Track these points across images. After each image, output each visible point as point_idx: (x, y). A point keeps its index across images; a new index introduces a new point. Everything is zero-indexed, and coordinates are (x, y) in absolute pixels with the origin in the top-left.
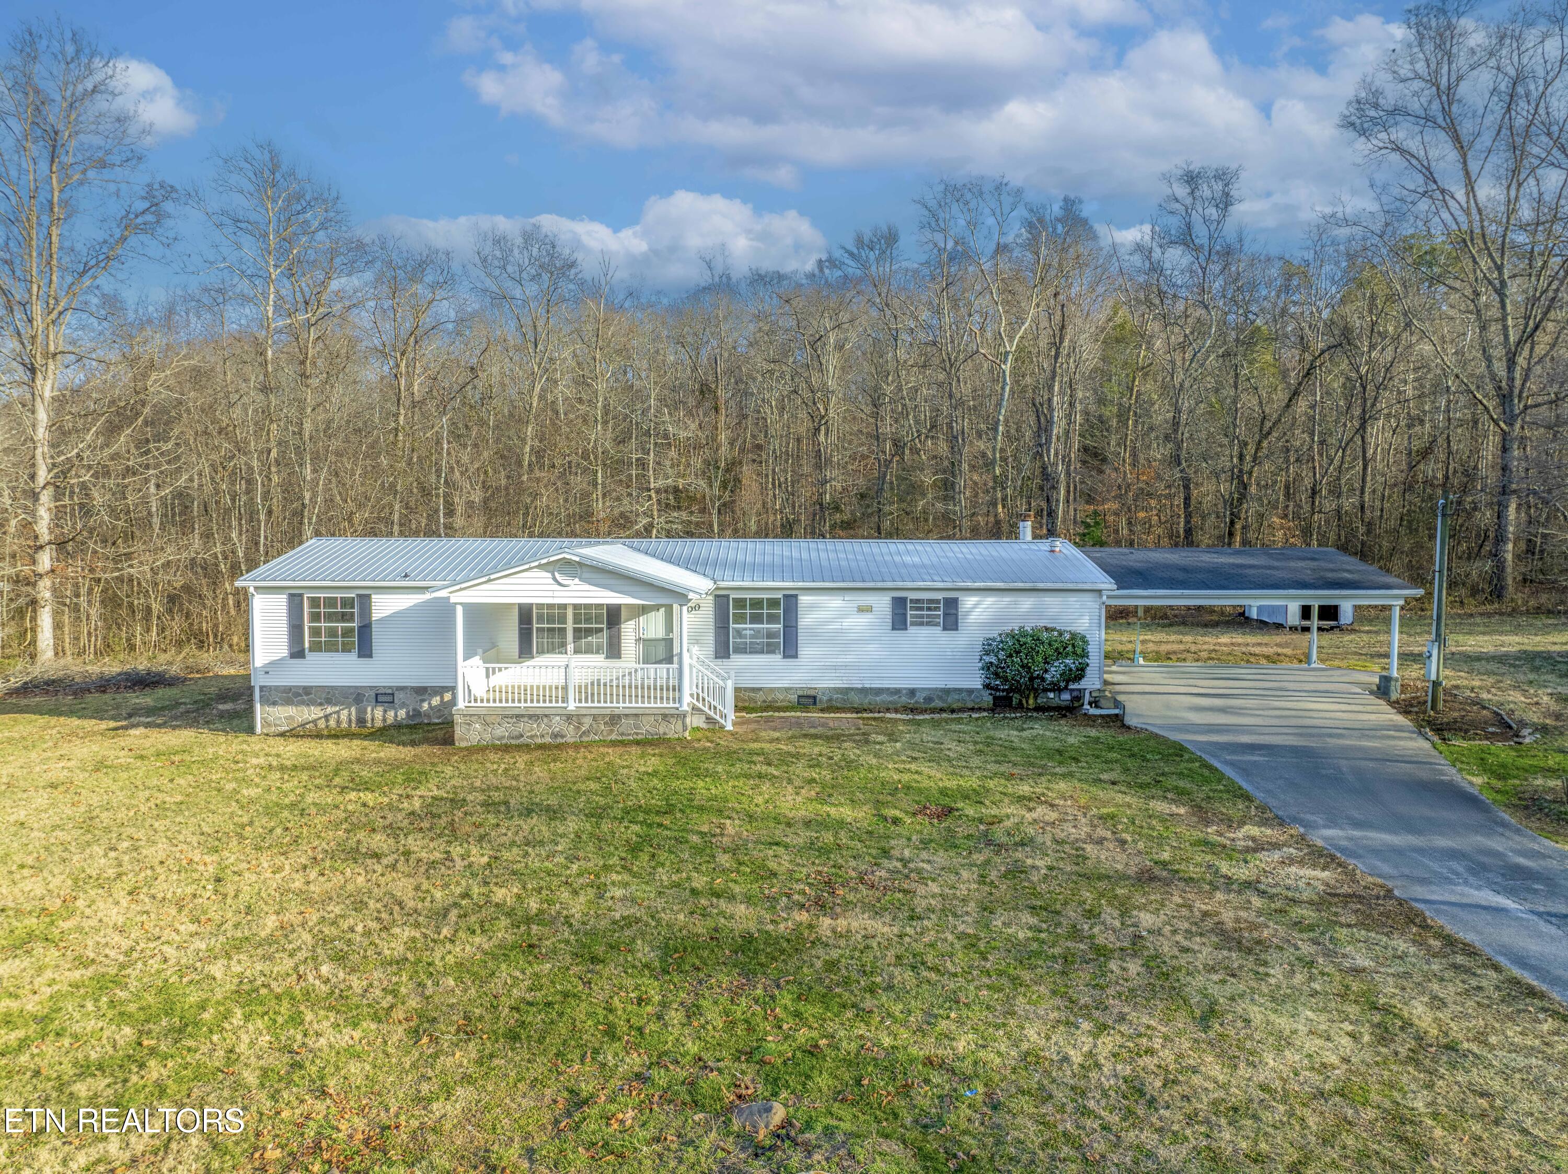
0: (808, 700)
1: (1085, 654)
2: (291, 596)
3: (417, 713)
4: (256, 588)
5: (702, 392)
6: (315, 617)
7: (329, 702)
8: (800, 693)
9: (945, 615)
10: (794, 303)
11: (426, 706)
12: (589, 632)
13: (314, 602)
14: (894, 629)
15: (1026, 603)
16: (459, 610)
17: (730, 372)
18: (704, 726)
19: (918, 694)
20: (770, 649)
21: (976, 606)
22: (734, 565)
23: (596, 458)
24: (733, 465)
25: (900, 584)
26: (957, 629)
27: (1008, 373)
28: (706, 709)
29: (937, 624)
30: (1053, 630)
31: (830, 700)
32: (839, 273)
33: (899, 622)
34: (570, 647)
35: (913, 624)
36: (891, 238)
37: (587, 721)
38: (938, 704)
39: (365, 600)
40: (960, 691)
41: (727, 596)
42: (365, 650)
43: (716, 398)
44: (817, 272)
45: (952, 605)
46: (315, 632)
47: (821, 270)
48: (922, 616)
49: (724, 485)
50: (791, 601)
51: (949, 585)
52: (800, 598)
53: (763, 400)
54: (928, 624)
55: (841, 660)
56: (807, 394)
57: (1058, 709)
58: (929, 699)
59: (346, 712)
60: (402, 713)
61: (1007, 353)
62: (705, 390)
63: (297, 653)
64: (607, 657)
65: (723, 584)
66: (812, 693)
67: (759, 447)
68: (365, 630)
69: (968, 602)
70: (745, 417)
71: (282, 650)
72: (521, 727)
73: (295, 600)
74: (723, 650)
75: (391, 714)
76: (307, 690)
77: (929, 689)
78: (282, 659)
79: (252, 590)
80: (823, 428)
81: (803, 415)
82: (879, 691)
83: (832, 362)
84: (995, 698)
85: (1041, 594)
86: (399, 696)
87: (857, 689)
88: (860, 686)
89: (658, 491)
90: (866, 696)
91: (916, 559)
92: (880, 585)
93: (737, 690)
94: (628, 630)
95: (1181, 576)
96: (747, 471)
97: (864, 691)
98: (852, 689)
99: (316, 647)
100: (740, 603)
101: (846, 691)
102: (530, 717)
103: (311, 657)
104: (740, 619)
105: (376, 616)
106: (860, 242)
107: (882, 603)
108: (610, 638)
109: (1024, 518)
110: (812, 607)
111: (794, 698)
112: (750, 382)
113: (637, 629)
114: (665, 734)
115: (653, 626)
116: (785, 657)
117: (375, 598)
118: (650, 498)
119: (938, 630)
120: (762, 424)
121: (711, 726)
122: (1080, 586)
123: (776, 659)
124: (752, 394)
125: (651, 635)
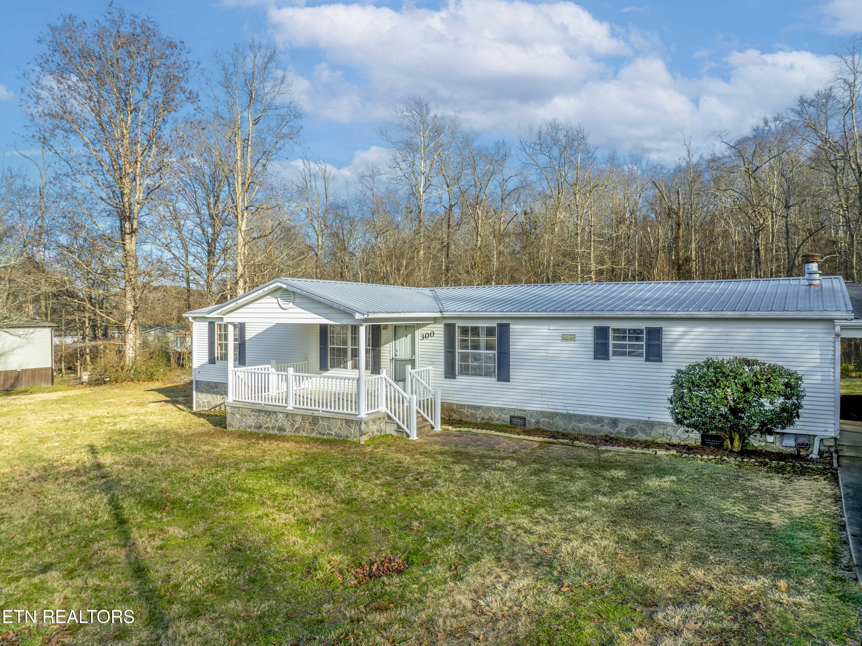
0: (518, 422)
2: (210, 323)
4: (194, 318)
6: (220, 337)
7: (226, 393)
8: (512, 414)
9: (648, 346)
13: (220, 327)
14: (595, 358)
18: (395, 434)
19: (620, 425)
20: (487, 372)
21: (684, 334)
25: (602, 313)
26: (661, 361)
28: (397, 420)
29: (640, 355)
31: (537, 423)
33: (601, 351)
35: (615, 354)
37: (299, 420)
38: (641, 436)
40: (664, 425)
41: (453, 325)
45: (655, 334)
46: (220, 347)
48: (624, 346)
50: (503, 331)
51: (652, 314)
52: (511, 327)
54: (631, 354)
55: (547, 386)
57: (780, 456)
58: (631, 431)
63: (212, 361)
64: (372, 373)
65: (451, 313)
66: (522, 415)
68: (244, 346)
69: (673, 332)
71: (206, 359)
72: (261, 419)
73: (211, 325)
74: (451, 371)
76: (216, 385)
77: (632, 421)
78: (206, 364)
79: (190, 319)
82: (582, 418)
85: (758, 325)
87: (562, 414)
88: (564, 412)
90: (570, 421)
92: (582, 314)
94: (385, 352)
97: (568, 417)
98: (557, 414)
99: (221, 357)
100: (464, 330)
101: (552, 415)
102: (266, 412)
103: (218, 363)
104: (464, 344)
107: (585, 332)
108: (374, 358)
110: (522, 335)
111: (507, 418)
113: (392, 350)
114: (347, 437)
115: (402, 347)
116: (499, 380)
119: (640, 361)
121: (399, 435)
123: (492, 381)
125: (402, 356)
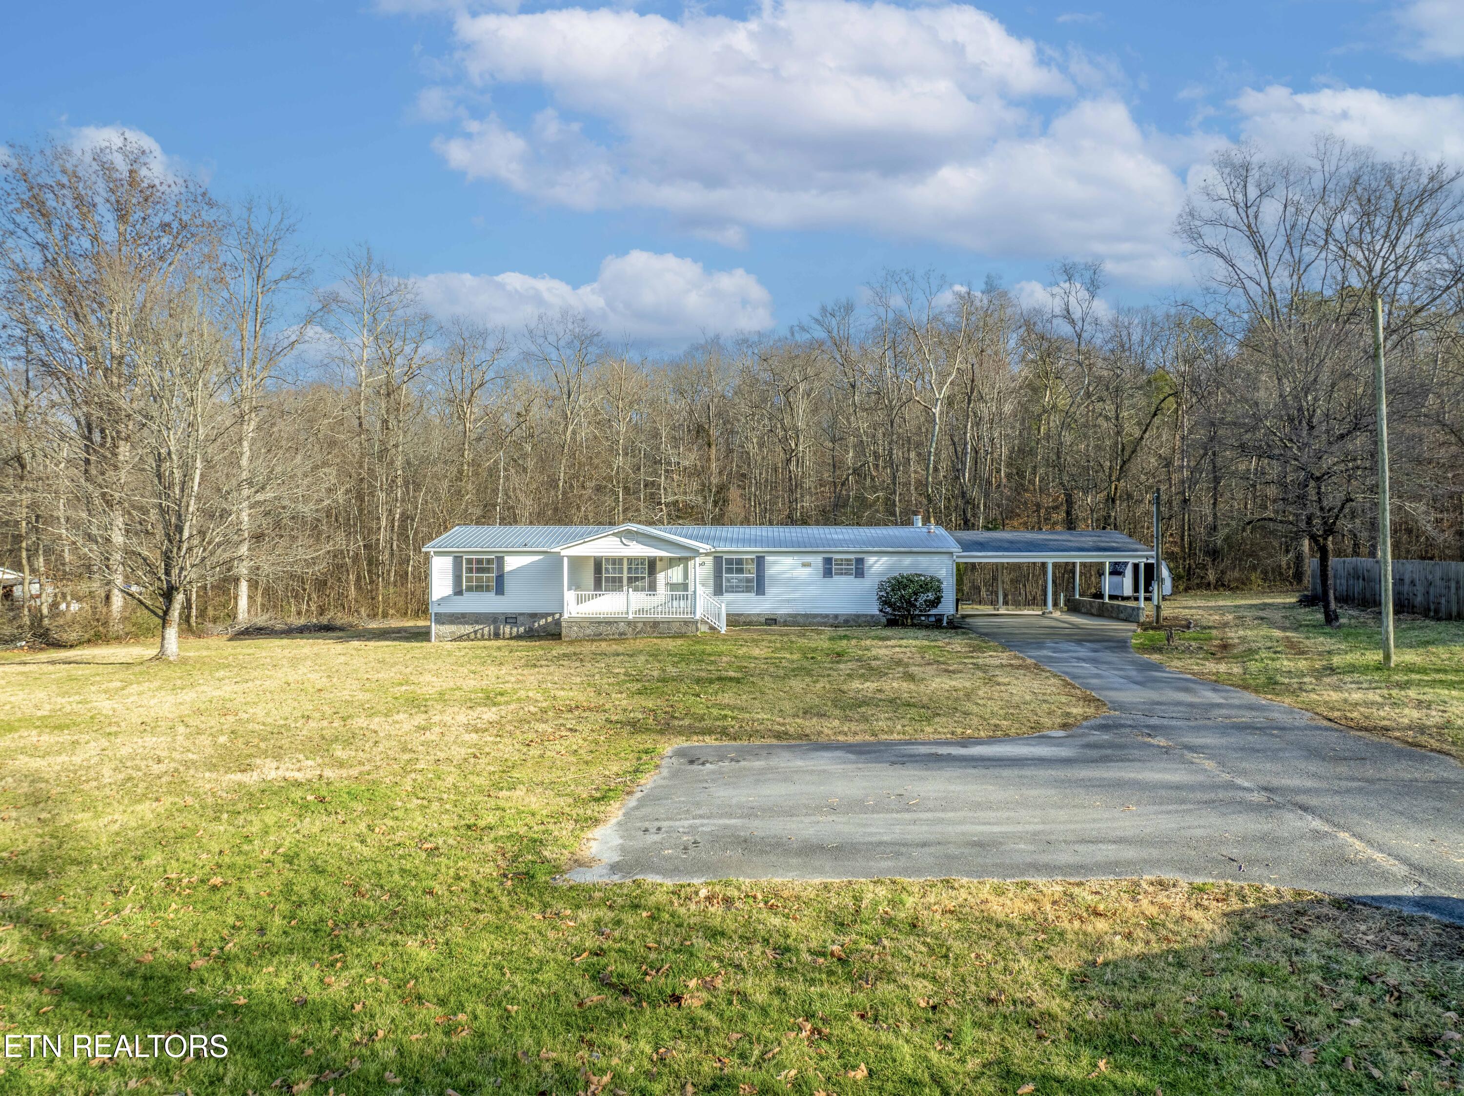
0: (771, 621)
1: (939, 590)
2: (456, 557)
3: (531, 629)
4: (434, 552)
5: (698, 432)
6: (470, 570)
7: (477, 622)
8: (767, 616)
9: (856, 568)
10: (770, 362)
11: (536, 625)
12: (637, 579)
13: (469, 561)
14: (824, 577)
15: (907, 561)
16: (566, 560)
17: (719, 415)
18: (708, 630)
20: (748, 590)
21: (875, 563)
22: (726, 540)
23: (618, 483)
24: (722, 488)
25: (828, 549)
26: (864, 577)
27: (937, 415)
28: (710, 621)
29: (852, 574)
30: (920, 575)
31: (785, 620)
32: (808, 336)
33: (828, 572)
34: (625, 588)
35: (836, 574)
36: (849, 308)
37: (640, 625)
38: (853, 624)
39: (500, 561)
40: (866, 615)
41: (721, 558)
42: (500, 590)
43: (709, 435)
44: (789, 335)
45: (860, 561)
46: (469, 580)
47: (793, 334)
48: (842, 570)
49: (715, 503)
50: (760, 561)
51: (858, 549)
52: (766, 558)
53: (746, 438)
54: (846, 574)
55: (792, 596)
56: (781, 434)
57: (927, 626)
58: (846, 620)
59: (487, 629)
60: (522, 629)
61: (937, 400)
62: (700, 430)
63: (458, 592)
64: (648, 592)
65: (719, 549)
66: (774, 616)
67: (744, 475)
68: (500, 578)
69: (871, 560)
70: (731, 451)
71: (449, 590)
72: (601, 628)
73: (458, 560)
74: (718, 590)
75: (515, 629)
76: (464, 615)
77: (846, 614)
78: (449, 596)
79: (432, 553)
80: (794, 459)
81: (778, 449)
82: (815, 615)
83: (802, 406)
84: (888, 620)
85: (916, 555)
86: (520, 619)
87: (802, 614)
88: (803, 612)
89: (667, 505)
90: (807, 618)
91: (841, 537)
92: (815, 549)
93: (728, 615)
94: (661, 577)
95: (1006, 545)
96: (734, 493)
97: (806, 615)
98: (799, 614)
99: (470, 589)
100: (729, 562)
101: (795, 615)
102: (606, 623)
103: (466, 595)
104: (730, 570)
105: (508, 568)
106: (824, 309)
107: (818, 561)
108: (650, 583)
109: (916, 513)
110: (775, 563)
111: (763, 620)
112: (736, 423)
113: (666, 577)
114: (686, 632)
115: (676, 574)
116: (757, 594)
117: (506, 558)
118: (661, 510)
119: (852, 578)
120: (746, 457)
121: (712, 631)
122: (939, 550)
123: (752, 596)
124: (737, 432)
125: (675, 581)
